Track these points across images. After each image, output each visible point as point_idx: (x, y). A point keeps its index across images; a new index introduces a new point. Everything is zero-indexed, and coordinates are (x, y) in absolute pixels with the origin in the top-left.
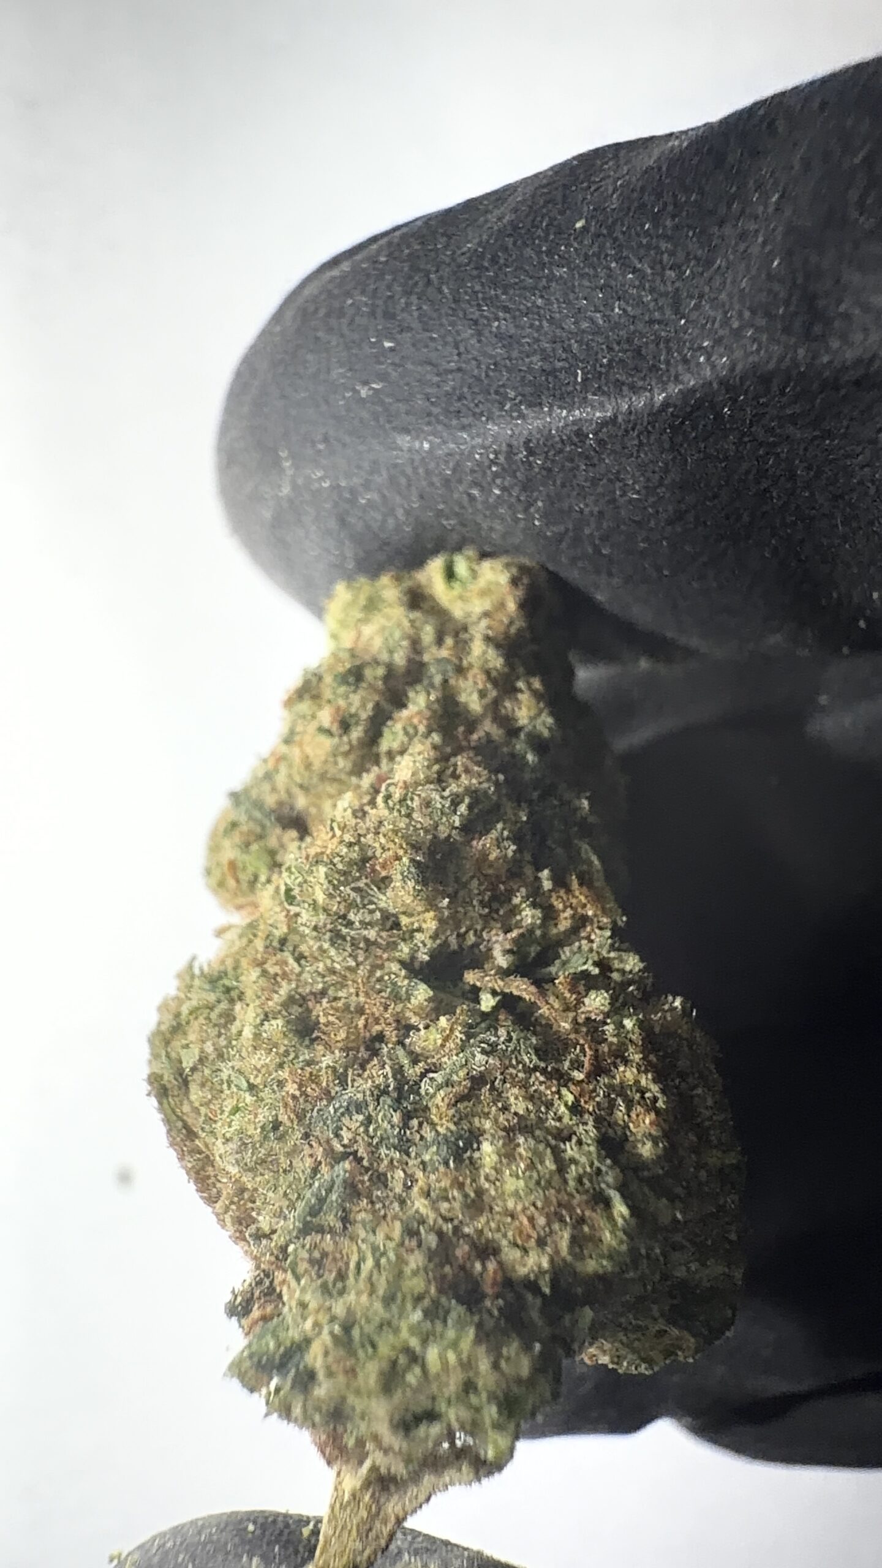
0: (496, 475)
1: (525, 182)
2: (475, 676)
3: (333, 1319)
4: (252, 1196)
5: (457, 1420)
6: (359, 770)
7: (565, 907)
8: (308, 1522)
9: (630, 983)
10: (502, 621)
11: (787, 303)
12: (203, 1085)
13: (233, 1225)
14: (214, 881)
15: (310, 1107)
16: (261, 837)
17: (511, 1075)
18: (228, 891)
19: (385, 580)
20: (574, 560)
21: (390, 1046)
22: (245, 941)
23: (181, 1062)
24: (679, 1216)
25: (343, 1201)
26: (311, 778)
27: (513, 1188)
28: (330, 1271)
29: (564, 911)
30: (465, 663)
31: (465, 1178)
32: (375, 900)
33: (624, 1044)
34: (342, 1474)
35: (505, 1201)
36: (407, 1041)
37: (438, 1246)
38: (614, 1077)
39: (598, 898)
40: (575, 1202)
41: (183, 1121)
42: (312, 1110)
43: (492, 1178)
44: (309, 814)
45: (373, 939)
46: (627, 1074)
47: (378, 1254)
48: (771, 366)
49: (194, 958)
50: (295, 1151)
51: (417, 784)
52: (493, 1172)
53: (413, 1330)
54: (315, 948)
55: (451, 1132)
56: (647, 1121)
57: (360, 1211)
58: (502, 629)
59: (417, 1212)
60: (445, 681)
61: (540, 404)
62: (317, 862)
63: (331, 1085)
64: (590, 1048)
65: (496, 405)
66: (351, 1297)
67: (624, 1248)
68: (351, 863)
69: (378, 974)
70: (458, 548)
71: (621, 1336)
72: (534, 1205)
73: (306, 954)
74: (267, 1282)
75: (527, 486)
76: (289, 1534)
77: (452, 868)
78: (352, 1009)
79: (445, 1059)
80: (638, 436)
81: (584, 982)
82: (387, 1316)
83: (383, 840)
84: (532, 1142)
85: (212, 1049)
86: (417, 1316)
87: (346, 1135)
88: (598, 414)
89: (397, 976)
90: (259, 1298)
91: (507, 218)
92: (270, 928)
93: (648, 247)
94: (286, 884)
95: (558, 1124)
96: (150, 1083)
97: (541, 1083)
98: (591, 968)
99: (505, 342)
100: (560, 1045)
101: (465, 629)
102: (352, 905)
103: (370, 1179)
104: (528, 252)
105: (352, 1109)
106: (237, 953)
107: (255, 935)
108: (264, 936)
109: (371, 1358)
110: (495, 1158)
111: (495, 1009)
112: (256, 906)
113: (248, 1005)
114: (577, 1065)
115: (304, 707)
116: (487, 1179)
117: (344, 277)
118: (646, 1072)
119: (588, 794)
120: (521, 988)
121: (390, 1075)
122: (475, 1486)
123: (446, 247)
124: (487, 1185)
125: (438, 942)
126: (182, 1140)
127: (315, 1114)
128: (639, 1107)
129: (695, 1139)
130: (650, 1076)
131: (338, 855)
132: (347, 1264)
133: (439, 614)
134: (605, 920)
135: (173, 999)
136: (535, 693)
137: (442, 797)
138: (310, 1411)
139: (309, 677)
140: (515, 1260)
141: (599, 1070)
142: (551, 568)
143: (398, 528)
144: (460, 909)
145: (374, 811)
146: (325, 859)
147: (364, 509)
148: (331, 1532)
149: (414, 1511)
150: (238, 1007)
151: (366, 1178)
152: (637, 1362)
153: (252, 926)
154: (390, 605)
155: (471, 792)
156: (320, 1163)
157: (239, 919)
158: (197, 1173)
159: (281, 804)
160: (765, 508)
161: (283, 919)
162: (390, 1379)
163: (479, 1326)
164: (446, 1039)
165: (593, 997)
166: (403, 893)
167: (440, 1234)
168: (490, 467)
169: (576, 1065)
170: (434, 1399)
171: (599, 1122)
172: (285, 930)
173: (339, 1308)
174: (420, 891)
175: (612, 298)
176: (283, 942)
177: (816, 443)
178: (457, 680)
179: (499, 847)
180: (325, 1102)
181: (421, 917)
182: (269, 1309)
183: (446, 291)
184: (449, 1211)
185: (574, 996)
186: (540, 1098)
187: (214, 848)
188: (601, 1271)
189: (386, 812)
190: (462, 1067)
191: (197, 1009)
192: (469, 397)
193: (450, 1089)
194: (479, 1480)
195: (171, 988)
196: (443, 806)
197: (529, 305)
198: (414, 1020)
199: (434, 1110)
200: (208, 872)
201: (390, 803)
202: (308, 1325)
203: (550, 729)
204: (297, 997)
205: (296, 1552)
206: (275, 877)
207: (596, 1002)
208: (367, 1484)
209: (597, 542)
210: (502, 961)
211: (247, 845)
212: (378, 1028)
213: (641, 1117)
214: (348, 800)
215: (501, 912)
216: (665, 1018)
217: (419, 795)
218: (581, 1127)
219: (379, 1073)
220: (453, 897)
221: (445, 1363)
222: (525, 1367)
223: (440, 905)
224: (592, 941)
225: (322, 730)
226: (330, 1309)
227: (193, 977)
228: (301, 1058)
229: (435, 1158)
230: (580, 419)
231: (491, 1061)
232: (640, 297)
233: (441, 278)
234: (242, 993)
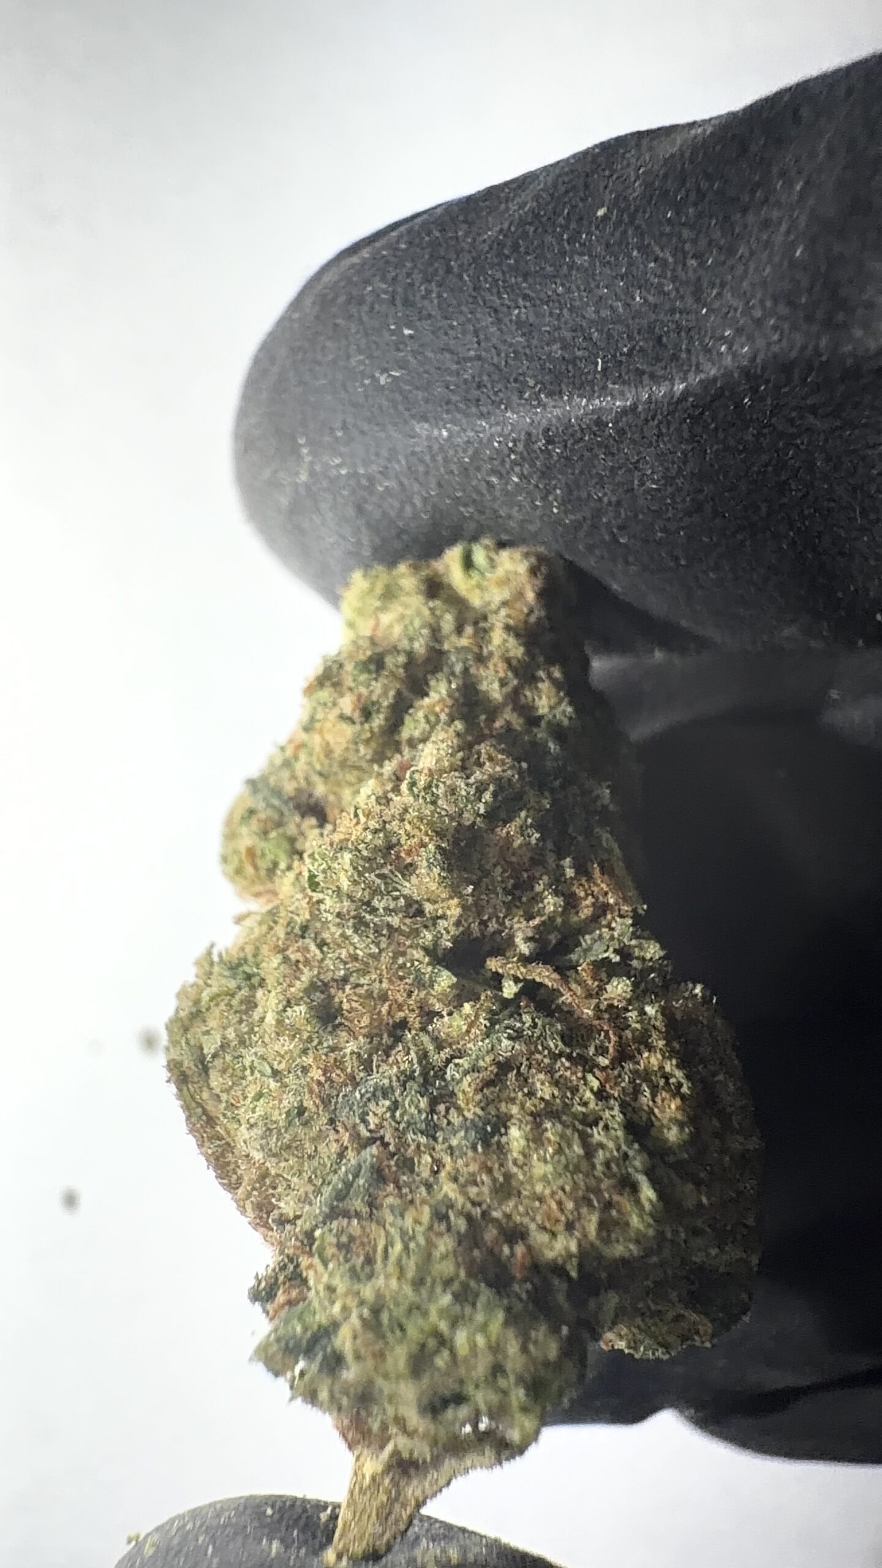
0: (515, 463)
1: (546, 169)
2: (495, 665)
3: (362, 1303)
4: (274, 1182)
5: (486, 1403)
6: (379, 758)
7: (587, 895)
8: (325, 1508)
9: (652, 969)
10: (522, 611)
11: (810, 290)
12: (224, 1071)
13: (253, 1210)
14: (230, 869)
15: (335, 1093)
16: (279, 824)
17: (537, 1060)
18: (245, 878)
19: (403, 568)
20: (590, 548)
21: (413, 1032)
22: (265, 928)
23: (202, 1049)
24: (704, 1200)
25: (370, 1185)
26: (331, 766)
27: (542, 1172)
28: (358, 1256)
29: (585, 899)
30: (485, 651)
31: (493, 1163)
32: (399, 887)
33: (646, 1030)
34: (362, 1459)
35: (533, 1186)
36: (430, 1028)
37: (466, 1231)
38: (638, 1063)
39: (618, 886)
40: (603, 1186)
41: (203, 1107)
42: (338, 1096)
43: (520, 1163)
44: (327, 802)
45: (396, 926)
46: (652, 1060)
47: (406, 1238)
48: (794, 354)
49: (212, 946)
50: (320, 1137)
51: (442, 771)
52: (521, 1157)
53: (443, 1313)
54: (337, 936)
55: (480, 1117)
56: (673, 1106)
57: (387, 1196)
58: (522, 617)
59: (446, 1195)
60: (466, 670)
61: (560, 392)
62: (341, 849)
63: (356, 1071)
64: (615, 1034)
65: (516, 393)
66: (380, 1281)
67: (651, 1232)
68: (377, 849)
69: (401, 961)
70: (475, 538)
71: (638, 1321)
72: (563, 1189)
73: (329, 941)
74: (291, 1267)
75: (546, 473)
76: (307, 1518)
77: (476, 856)
78: (375, 996)
79: (470, 1045)
80: (658, 426)
81: (605, 970)
82: (417, 1299)
83: (408, 827)
84: (559, 1127)
85: (233, 1035)
86: (446, 1299)
87: (372, 1120)
88: (618, 403)
89: (421, 963)
90: (284, 1283)
91: (529, 205)
92: (290, 915)
93: (670, 235)
94: (310, 871)
95: (584, 1110)
96: (170, 1070)
97: (567, 1069)
98: (612, 956)
99: (524, 330)
100: (583, 1031)
101: (485, 618)
102: (376, 891)
103: (397, 1165)
104: (549, 239)
105: (379, 1094)
106: (257, 940)
107: (276, 922)
108: (285, 923)
109: (400, 1341)
110: (523, 1142)
111: (517, 995)
112: (275, 893)
113: (269, 992)
114: (602, 1051)
115: (325, 694)
116: (515, 1162)
117: (364, 263)
118: (670, 1058)
119: (609, 783)
120: (544, 975)
121: (415, 1061)
122: (497, 1469)
123: (467, 234)
124: (515, 1170)
125: (461, 929)
126: (202, 1126)
127: (340, 1099)
128: (664, 1094)
129: (717, 1124)
130: (674, 1062)
131: (363, 841)
132: (375, 1250)
133: (458, 603)
134: (626, 908)
135: (192, 986)
136: (554, 682)
137: (467, 785)
138: (337, 1395)
139: (329, 663)
140: (542, 1244)
141: (623, 1055)
142: (567, 557)
143: (416, 516)
144: (484, 897)
145: (399, 798)
146: (350, 846)
147: (382, 497)
148: (350, 1517)
149: (434, 1495)
150: (260, 993)
151: (392, 1163)
152: (655, 1347)
153: (273, 914)
154: (408, 594)
155: (497, 780)
156: (347, 1148)
157: (258, 906)
158: (217, 1159)
159: (298, 790)
160: (785, 500)
161: (305, 905)
162: (419, 1363)
163: (508, 1310)
164: (471, 1025)
165: (615, 984)
166: (428, 879)
167: (469, 1218)
168: (509, 456)
169: (600, 1051)
170: (462, 1382)
171: (624, 1107)
172: (308, 917)
173: (368, 1292)
174: (444, 878)
175: (633, 286)
176: (305, 928)
177: (837, 433)
178: (478, 669)
179: (523, 835)
180: (350, 1088)
181: (444, 904)
182: (294, 1294)
183: (466, 278)
184: (478, 1194)
185: (596, 983)
186: (566, 1084)
187: (230, 836)
188: (627, 1255)
189: (411, 799)
190: (488, 1052)
191: (218, 995)
192: (489, 385)
193: (476, 1074)
194: (500, 1463)
195: (190, 975)
196: (468, 793)
197: (550, 293)
198: (438, 1007)
199: (460, 1095)
200: (225, 859)
201: (415, 790)
202: (337, 1308)
203: (570, 718)
204: (319, 984)
205: (314, 1537)
206: (296, 864)
207: (619, 989)
208: (388, 1468)
209: (615, 530)
210: (524, 948)
211: (265, 833)
212: (402, 1014)
213: (666, 1102)
214: (370, 787)
215: (524, 899)
216: (687, 1006)
217: (444, 783)
218: (607, 1112)
219: (405, 1059)
220: (477, 884)
221: (473, 1346)
222: (552, 1350)
223: (464, 892)
224: (613, 929)
225: (342, 717)
226: (358, 1293)
227: (212, 964)
228: (325, 1045)
229: (464, 1142)
230: (600, 409)
231: (517, 1047)
232: (660, 285)
233: (461, 266)
234: (264, 980)
